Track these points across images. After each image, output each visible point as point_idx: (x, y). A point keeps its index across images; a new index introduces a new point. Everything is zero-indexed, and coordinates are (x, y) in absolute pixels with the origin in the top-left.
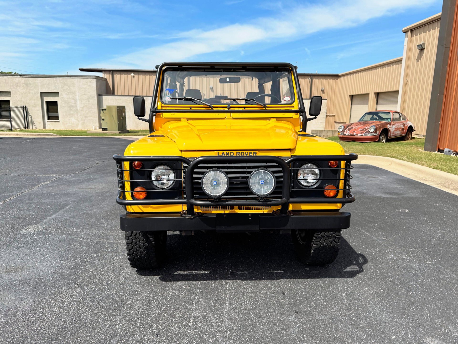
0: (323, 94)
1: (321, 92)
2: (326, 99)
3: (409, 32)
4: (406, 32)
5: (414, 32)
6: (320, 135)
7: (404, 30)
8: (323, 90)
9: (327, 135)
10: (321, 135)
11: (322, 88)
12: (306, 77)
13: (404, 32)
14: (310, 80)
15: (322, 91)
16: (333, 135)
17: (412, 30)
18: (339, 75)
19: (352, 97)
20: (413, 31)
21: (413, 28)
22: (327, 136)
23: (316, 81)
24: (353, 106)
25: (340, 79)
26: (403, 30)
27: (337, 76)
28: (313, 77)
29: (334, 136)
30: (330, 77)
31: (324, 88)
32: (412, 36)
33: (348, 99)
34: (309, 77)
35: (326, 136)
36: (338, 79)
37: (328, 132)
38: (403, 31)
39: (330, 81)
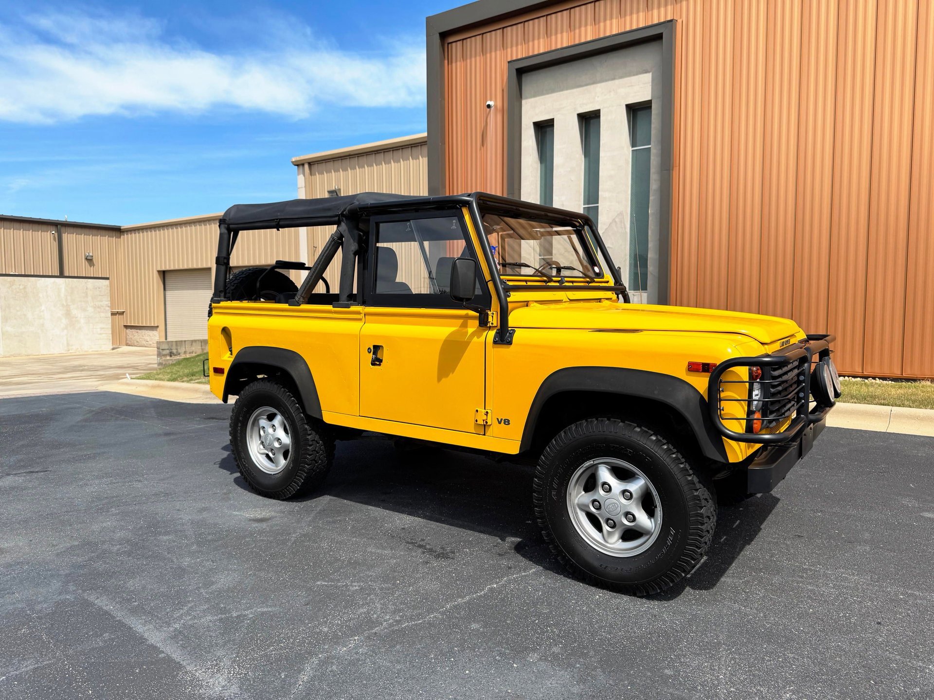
0: (91, 267)
1: (86, 262)
2: (107, 279)
3: (306, 166)
4: (299, 164)
5: (315, 167)
6: (177, 352)
7: (296, 161)
8: (89, 258)
9: (191, 351)
10: (180, 351)
11: (87, 254)
12: (44, 227)
13: (295, 165)
14: (56, 234)
15: (86, 259)
16: (202, 349)
17: (312, 163)
18: (122, 228)
19: (163, 274)
20: (312, 166)
21: (314, 160)
22: (192, 353)
23: (69, 238)
24: (168, 293)
25: (125, 237)
26: (294, 160)
27: (117, 231)
28: (63, 229)
29: (205, 351)
30: (104, 232)
31: (91, 254)
32: (311, 175)
33: (156, 280)
34: (54, 228)
35: (190, 353)
36: (120, 238)
37: (192, 345)
38: (292, 162)
39: (104, 241)
